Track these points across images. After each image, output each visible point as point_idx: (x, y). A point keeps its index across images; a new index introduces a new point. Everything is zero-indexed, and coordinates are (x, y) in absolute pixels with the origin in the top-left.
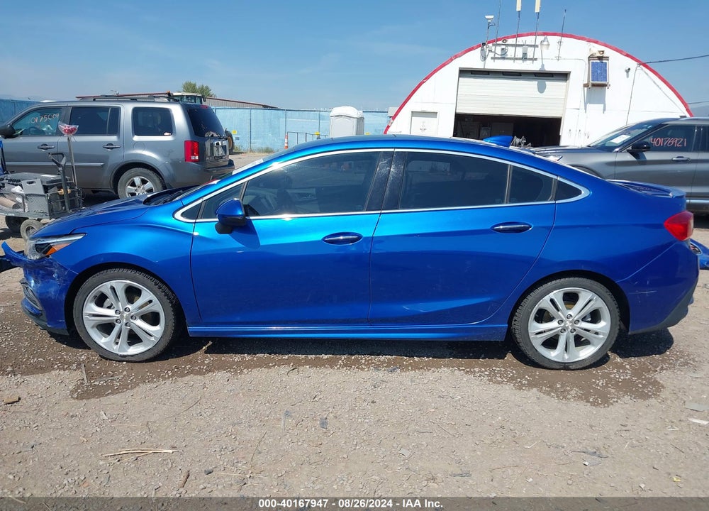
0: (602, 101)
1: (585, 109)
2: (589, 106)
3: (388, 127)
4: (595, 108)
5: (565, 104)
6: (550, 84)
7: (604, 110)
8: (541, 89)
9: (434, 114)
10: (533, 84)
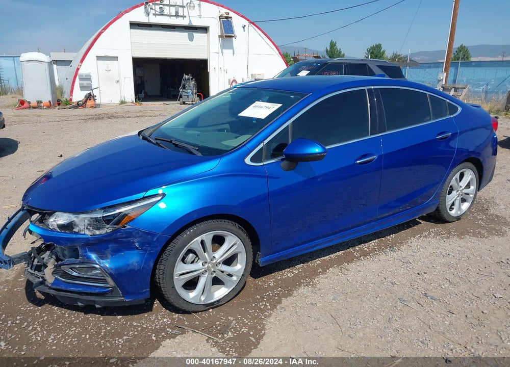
0: (231, 47)
1: (222, 53)
2: (225, 51)
3: (78, 69)
4: (227, 52)
5: (209, 49)
6: (196, 35)
7: (234, 53)
8: (191, 39)
9: (116, 58)
10: (184, 35)
